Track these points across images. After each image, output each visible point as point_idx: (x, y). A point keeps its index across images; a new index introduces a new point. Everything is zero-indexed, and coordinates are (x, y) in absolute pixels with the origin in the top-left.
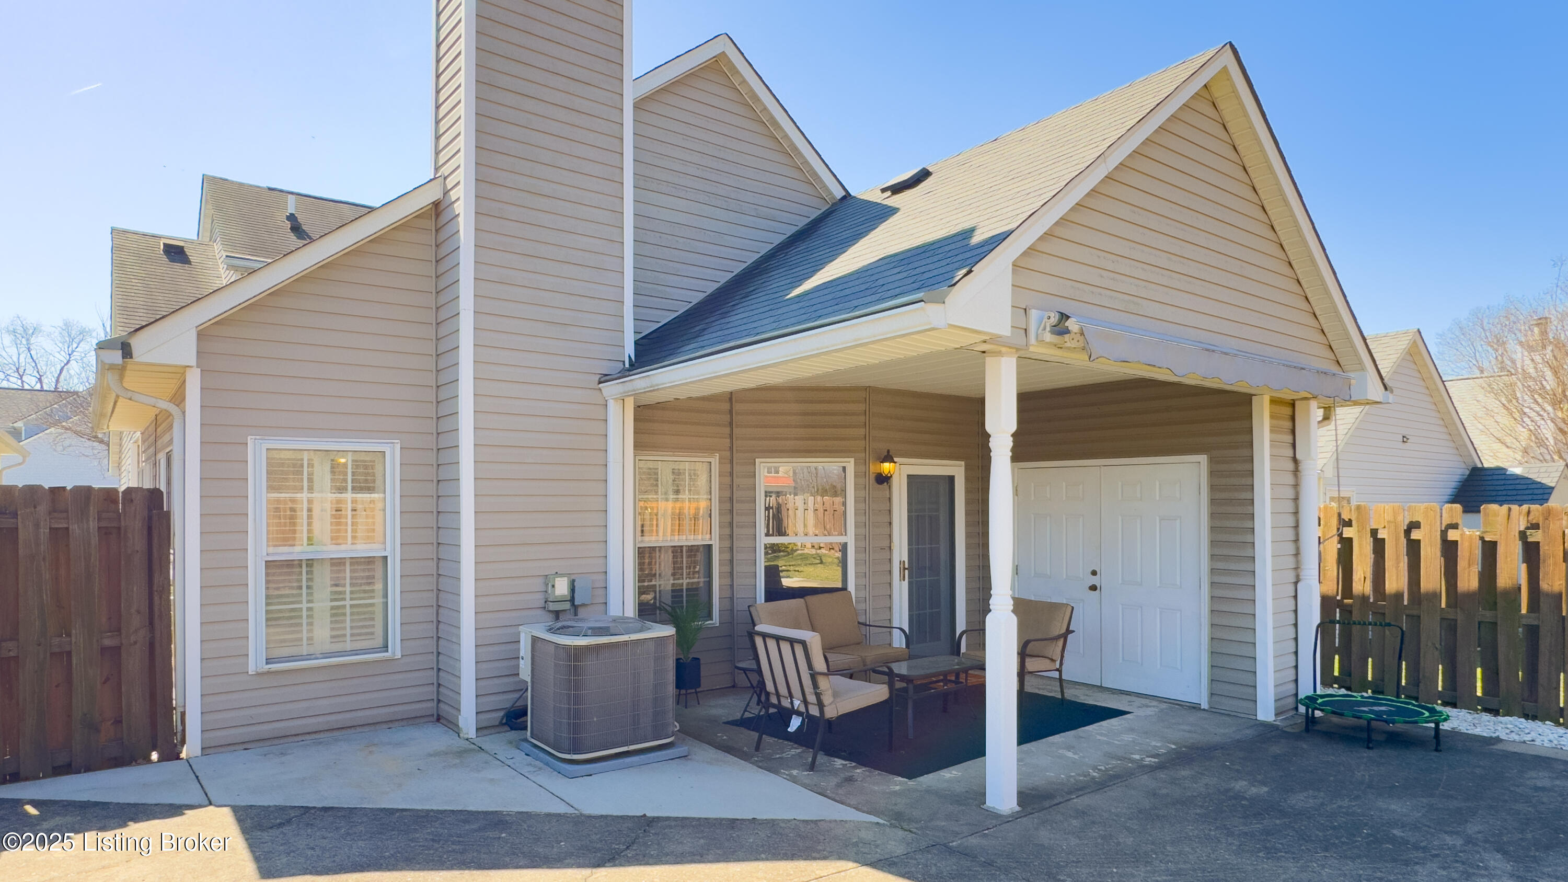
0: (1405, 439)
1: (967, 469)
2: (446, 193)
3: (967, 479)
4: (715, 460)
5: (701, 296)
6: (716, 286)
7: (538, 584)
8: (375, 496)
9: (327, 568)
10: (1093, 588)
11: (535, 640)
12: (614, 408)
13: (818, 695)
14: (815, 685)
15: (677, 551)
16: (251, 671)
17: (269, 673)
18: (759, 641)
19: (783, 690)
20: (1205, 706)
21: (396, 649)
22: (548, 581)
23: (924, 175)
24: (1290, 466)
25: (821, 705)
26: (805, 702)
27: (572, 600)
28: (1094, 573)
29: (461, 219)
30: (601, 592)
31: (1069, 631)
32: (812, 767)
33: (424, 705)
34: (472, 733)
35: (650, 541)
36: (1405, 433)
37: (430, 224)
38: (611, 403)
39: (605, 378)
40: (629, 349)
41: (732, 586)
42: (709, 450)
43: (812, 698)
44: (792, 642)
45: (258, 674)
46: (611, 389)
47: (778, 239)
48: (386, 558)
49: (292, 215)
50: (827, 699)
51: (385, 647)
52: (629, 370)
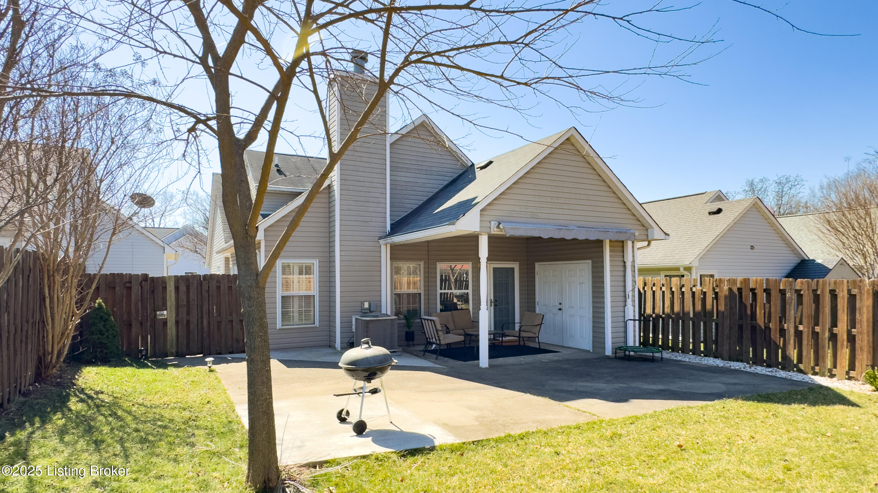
0: (752, 247)
1: (520, 265)
2: (332, 182)
3: (520, 269)
4: (422, 264)
5: (417, 206)
6: (422, 202)
7: (359, 304)
8: (311, 276)
9: (297, 298)
10: (560, 309)
11: (356, 319)
12: (383, 248)
13: (438, 337)
14: (437, 334)
15: (408, 295)
16: (278, 328)
17: (282, 329)
18: (423, 321)
19: (431, 337)
20: (591, 351)
21: (317, 324)
22: (362, 303)
23: (491, 163)
24: (622, 264)
25: (439, 340)
26: (436, 340)
27: (370, 309)
28: (560, 304)
29: (336, 191)
30: (379, 307)
31: (542, 323)
32: (436, 359)
33: (325, 342)
34: (339, 349)
35: (398, 291)
36: (752, 245)
37: (327, 191)
38: (382, 246)
39: (380, 238)
40: (388, 228)
41: (429, 308)
42: (420, 260)
43: (437, 338)
44: (431, 320)
45: (279, 329)
46: (382, 242)
47: (446, 183)
48: (314, 296)
49: (277, 164)
50: (441, 338)
51: (314, 324)
52: (388, 235)
